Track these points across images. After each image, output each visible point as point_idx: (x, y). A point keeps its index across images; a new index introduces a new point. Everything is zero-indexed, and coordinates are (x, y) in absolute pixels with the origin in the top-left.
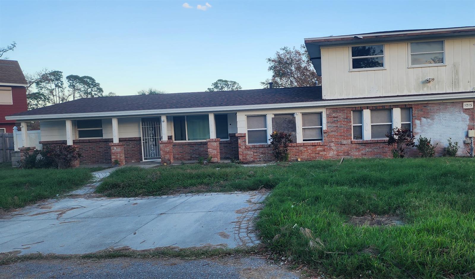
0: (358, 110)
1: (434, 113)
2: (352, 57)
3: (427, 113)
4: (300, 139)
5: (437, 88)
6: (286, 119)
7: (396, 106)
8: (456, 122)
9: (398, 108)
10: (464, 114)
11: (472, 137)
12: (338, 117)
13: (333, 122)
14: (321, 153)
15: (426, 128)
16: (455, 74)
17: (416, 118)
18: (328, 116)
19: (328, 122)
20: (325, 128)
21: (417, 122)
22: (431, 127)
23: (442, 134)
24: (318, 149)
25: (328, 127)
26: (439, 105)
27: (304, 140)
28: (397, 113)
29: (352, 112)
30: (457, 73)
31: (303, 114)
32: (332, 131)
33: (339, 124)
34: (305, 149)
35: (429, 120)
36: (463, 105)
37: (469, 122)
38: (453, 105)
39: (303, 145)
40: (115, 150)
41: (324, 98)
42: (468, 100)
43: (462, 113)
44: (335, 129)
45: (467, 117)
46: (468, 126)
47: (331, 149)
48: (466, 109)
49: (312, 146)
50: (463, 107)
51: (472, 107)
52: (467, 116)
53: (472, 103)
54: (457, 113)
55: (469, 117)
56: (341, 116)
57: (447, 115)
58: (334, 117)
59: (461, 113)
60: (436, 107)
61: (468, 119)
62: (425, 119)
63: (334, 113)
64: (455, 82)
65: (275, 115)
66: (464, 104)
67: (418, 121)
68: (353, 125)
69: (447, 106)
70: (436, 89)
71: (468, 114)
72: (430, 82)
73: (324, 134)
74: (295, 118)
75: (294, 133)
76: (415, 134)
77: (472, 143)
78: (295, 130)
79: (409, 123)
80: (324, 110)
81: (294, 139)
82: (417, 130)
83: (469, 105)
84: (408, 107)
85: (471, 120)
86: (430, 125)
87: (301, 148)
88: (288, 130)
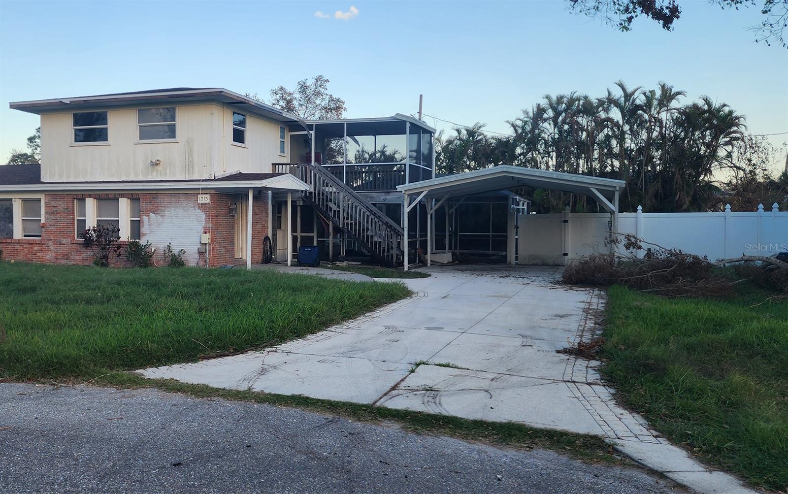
0: (81, 197)
1: (165, 207)
2: (74, 126)
3: (157, 207)
4: (18, 233)
5: (168, 173)
6: (3, 205)
7: (123, 196)
8: (190, 221)
9: (124, 197)
10: (199, 211)
11: (206, 244)
12: (57, 207)
13: (52, 213)
14: (38, 254)
15: (156, 228)
16: (188, 154)
17: (143, 214)
18: (47, 206)
19: (46, 213)
20: (43, 221)
21: (145, 218)
22: (162, 226)
23: (173, 238)
24: (36, 248)
25: (47, 219)
26: (171, 196)
27: (25, 236)
28: (124, 205)
29: (75, 201)
30: (191, 153)
31: (24, 200)
32: (50, 225)
33: (58, 215)
34: (21, 248)
35: (159, 217)
36: (197, 198)
37: (204, 223)
38: (186, 198)
39: (19, 242)
41: (42, 180)
42: (204, 191)
43: (197, 209)
44: (53, 223)
45: (203, 216)
46: (204, 227)
47: (49, 250)
48: (203, 204)
49: (29, 244)
50: (197, 200)
51: (208, 201)
52: (203, 213)
53: (208, 196)
54: (191, 209)
55: (205, 216)
56: (61, 205)
57: (180, 211)
58: (53, 207)
59: (195, 209)
60: (167, 200)
61: (204, 218)
62: (154, 215)
63: (54, 201)
64: (189, 166)
66: (199, 196)
68: (76, 218)
69: (179, 198)
70: (166, 174)
71: (205, 211)
72: (155, 164)
73: (43, 229)
74: (12, 205)
75: (10, 225)
76: (143, 235)
77: (206, 251)
78: (11, 222)
79: (140, 220)
80: (42, 197)
81: (10, 233)
82: (144, 229)
83: (205, 199)
84: (135, 197)
85: (208, 219)
86: (159, 224)
87: (17, 246)
88: (5, 221)
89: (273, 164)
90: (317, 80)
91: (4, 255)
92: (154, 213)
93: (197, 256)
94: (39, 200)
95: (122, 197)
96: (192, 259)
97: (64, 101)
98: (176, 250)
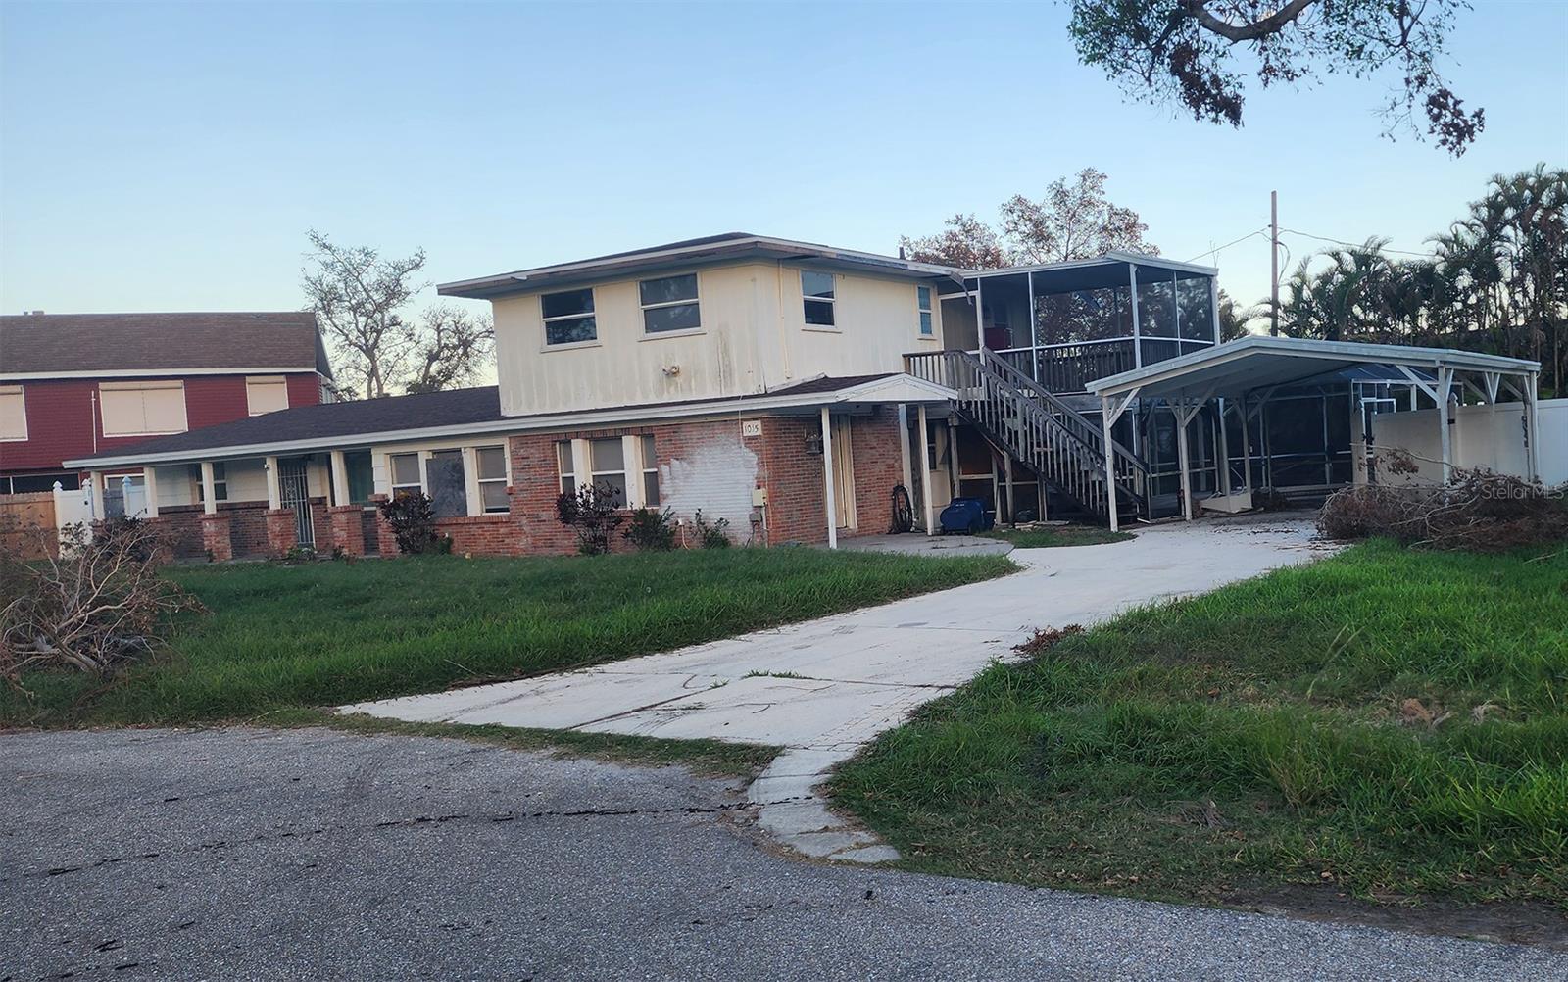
0: (562, 438)
1: (693, 447)
2: (544, 317)
3: (681, 447)
4: (475, 508)
5: (693, 387)
6: (448, 461)
7: (627, 432)
8: (733, 468)
9: (630, 434)
10: (747, 450)
11: (761, 507)
12: (528, 458)
13: (523, 468)
14: (507, 541)
15: (682, 484)
16: (723, 353)
17: (661, 460)
18: (514, 456)
19: (513, 469)
20: (509, 484)
21: (664, 468)
22: (691, 480)
24: (502, 531)
25: (516, 480)
27: (488, 511)
28: (631, 446)
29: (557, 445)
30: (726, 351)
31: (479, 449)
32: (521, 490)
33: (532, 472)
34: (481, 531)
35: (685, 464)
36: (742, 428)
37: (756, 470)
38: (725, 429)
39: (476, 521)
40: (209, 528)
41: (503, 413)
42: (750, 414)
43: (743, 446)
44: (525, 485)
45: (753, 458)
46: (756, 478)
47: (522, 532)
48: (751, 438)
49: (493, 523)
50: (743, 432)
51: (759, 432)
52: (752, 454)
53: (759, 423)
54: (733, 447)
55: (756, 458)
56: (535, 453)
57: (717, 452)
58: (522, 458)
59: (741, 447)
60: (695, 434)
61: (755, 462)
62: (678, 462)
63: (523, 447)
64: (725, 373)
65: (435, 452)
66: (745, 424)
67: (666, 466)
68: (561, 476)
69: (714, 430)
70: (691, 390)
71: (755, 450)
72: (673, 374)
73: (510, 497)
74: (462, 459)
75: (461, 494)
76: (664, 498)
77: (762, 520)
78: (463, 488)
79: (656, 473)
80: (505, 442)
81: (463, 507)
82: (665, 488)
83: (754, 429)
84: (646, 432)
85: (761, 463)
86: (687, 477)
87: (474, 529)
88: (453, 487)
89: (904, 356)
90: (1083, 177)
91: (456, 544)
92: (677, 459)
93: (748, 528)
94: (501, 448)
95: (626, 435)
96: (740, 532)
97: (517, 277)
98: (712, 518)
